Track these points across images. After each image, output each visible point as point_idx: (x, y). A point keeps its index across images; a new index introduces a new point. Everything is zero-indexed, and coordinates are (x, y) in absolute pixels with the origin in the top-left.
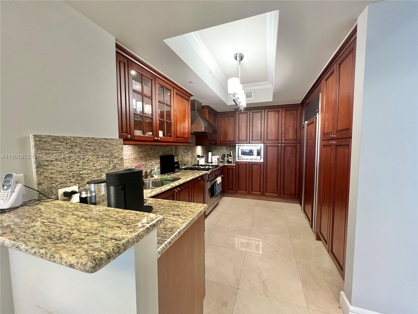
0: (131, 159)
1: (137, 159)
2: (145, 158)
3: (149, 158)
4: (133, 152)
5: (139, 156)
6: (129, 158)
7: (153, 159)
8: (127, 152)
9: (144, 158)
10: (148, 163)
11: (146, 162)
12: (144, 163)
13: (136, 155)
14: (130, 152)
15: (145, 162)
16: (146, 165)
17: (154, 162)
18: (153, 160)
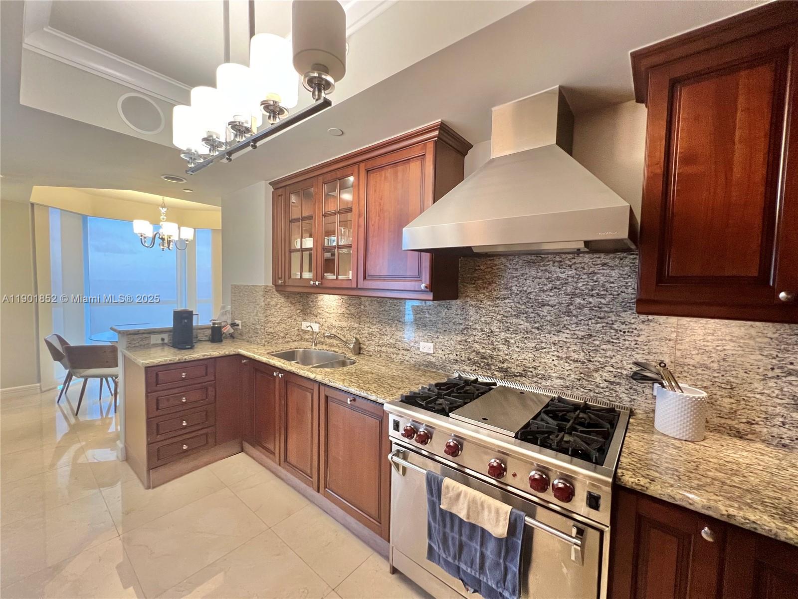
0: (338, 315)
1: (346, 315)
2: (359, 318)
3: (365, 319)
4: (340, 304)
5: (348, 311)
6: (334, 311)
7: (374, 323)
8: (333, 303)
9: (357, 316)
10: (364, 327)
11: (360, 324)
12: (356, 325)
13: (344, 310)
14: (335, 304)
15: (358, 325)
16: (360, 331)
17: (376, 330)
18: (375, 325)
